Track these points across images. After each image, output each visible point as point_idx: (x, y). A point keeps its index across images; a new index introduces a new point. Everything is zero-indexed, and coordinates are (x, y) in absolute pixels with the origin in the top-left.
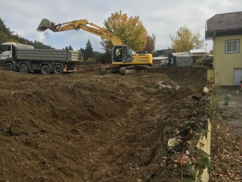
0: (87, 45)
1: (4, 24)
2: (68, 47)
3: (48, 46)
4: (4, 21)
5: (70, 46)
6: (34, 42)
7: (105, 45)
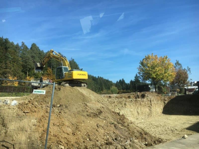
0: (135, 77)
1: (78, 67)
2: (121, 80)
3: (107, 79)
4: (78, 65)
5: (123, 79)
6: (97, 77)
7: (142, 78)
